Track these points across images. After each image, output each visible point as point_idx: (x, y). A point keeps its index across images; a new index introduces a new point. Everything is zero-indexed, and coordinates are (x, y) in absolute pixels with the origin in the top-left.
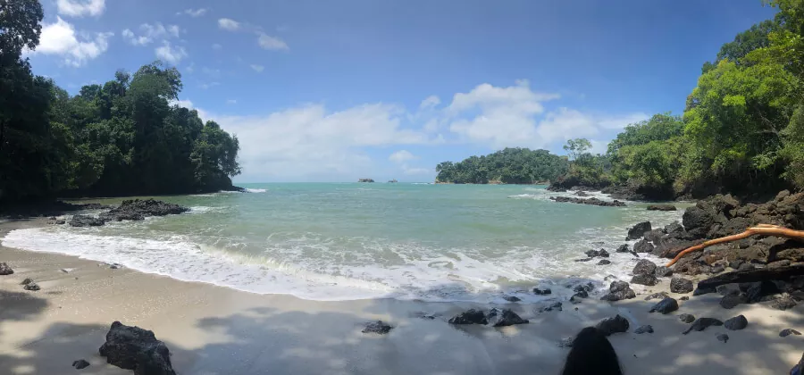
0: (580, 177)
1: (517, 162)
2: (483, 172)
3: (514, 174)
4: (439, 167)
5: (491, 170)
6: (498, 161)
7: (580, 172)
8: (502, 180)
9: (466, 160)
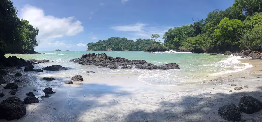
0: (157, 48)
1: (117, 43)
2: (104, 46)
3: (116, 47)
4: (88, 45)
5: (107, 46)
6: (110, 42)
7: (157, 46)
8: (112, 49)
9: (98, 42)
